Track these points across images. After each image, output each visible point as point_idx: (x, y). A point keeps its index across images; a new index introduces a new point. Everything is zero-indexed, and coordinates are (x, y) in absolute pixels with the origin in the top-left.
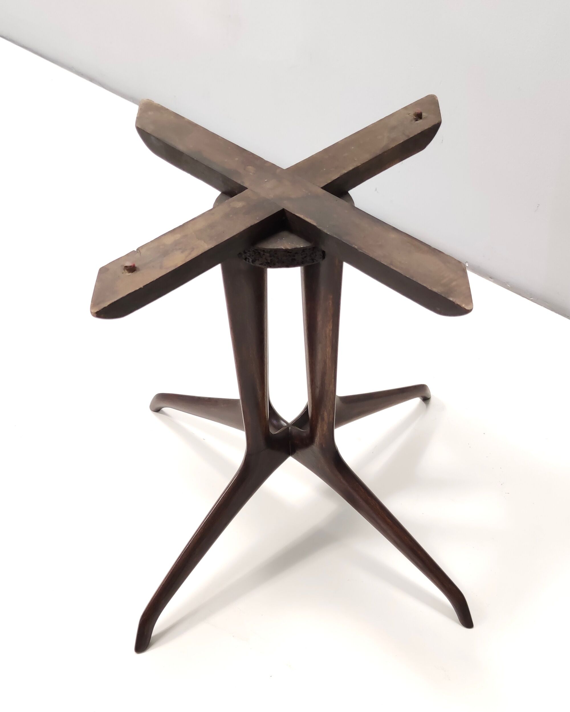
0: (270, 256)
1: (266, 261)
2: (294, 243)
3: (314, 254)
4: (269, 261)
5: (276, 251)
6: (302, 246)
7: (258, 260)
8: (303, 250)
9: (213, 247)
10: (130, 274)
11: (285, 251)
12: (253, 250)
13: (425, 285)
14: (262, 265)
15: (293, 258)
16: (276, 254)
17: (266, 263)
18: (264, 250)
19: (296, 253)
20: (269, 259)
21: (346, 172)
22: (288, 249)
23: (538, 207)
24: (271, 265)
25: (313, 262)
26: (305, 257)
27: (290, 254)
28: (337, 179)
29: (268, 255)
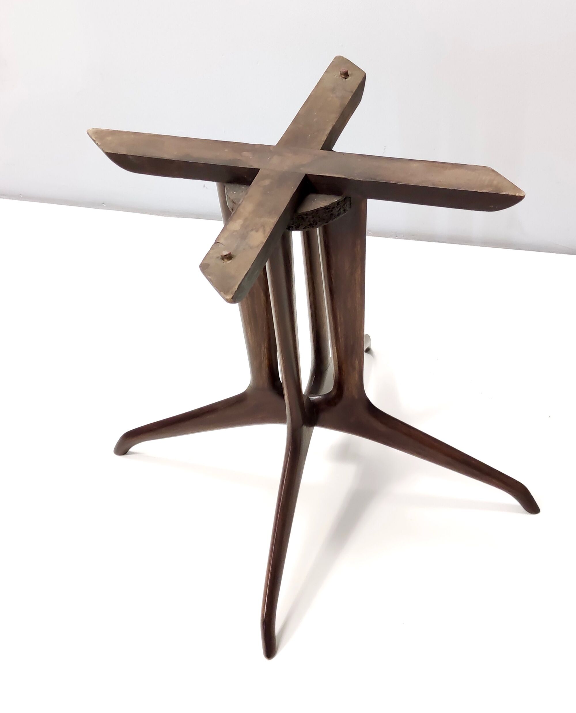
0: (313, 217)
1: (309, 223)
2: (327, 200)
3: (345, 205)
4: (312, 223)
5: (317, 211)
6: (335, 200)
7: (302, 224)
8: (338, 203)
9: (278, 219)
10: (230, 261)
11: (324, 209)
12: (296, 216)
13: (474, 190)
14: (306, 228)
15: (331, 213)
16: (317, 214)
17: (309, 225)
18: (307, 214)
19: (334, 208)
20: (312, 220)
21: (329, 132)
22: (327, 206)
23: (385, 148)
24: (313, 226)
25: (345, 213)
26: (340, 209)
27: (329, 210)
28: (326, 139)
29: (311, 216)
